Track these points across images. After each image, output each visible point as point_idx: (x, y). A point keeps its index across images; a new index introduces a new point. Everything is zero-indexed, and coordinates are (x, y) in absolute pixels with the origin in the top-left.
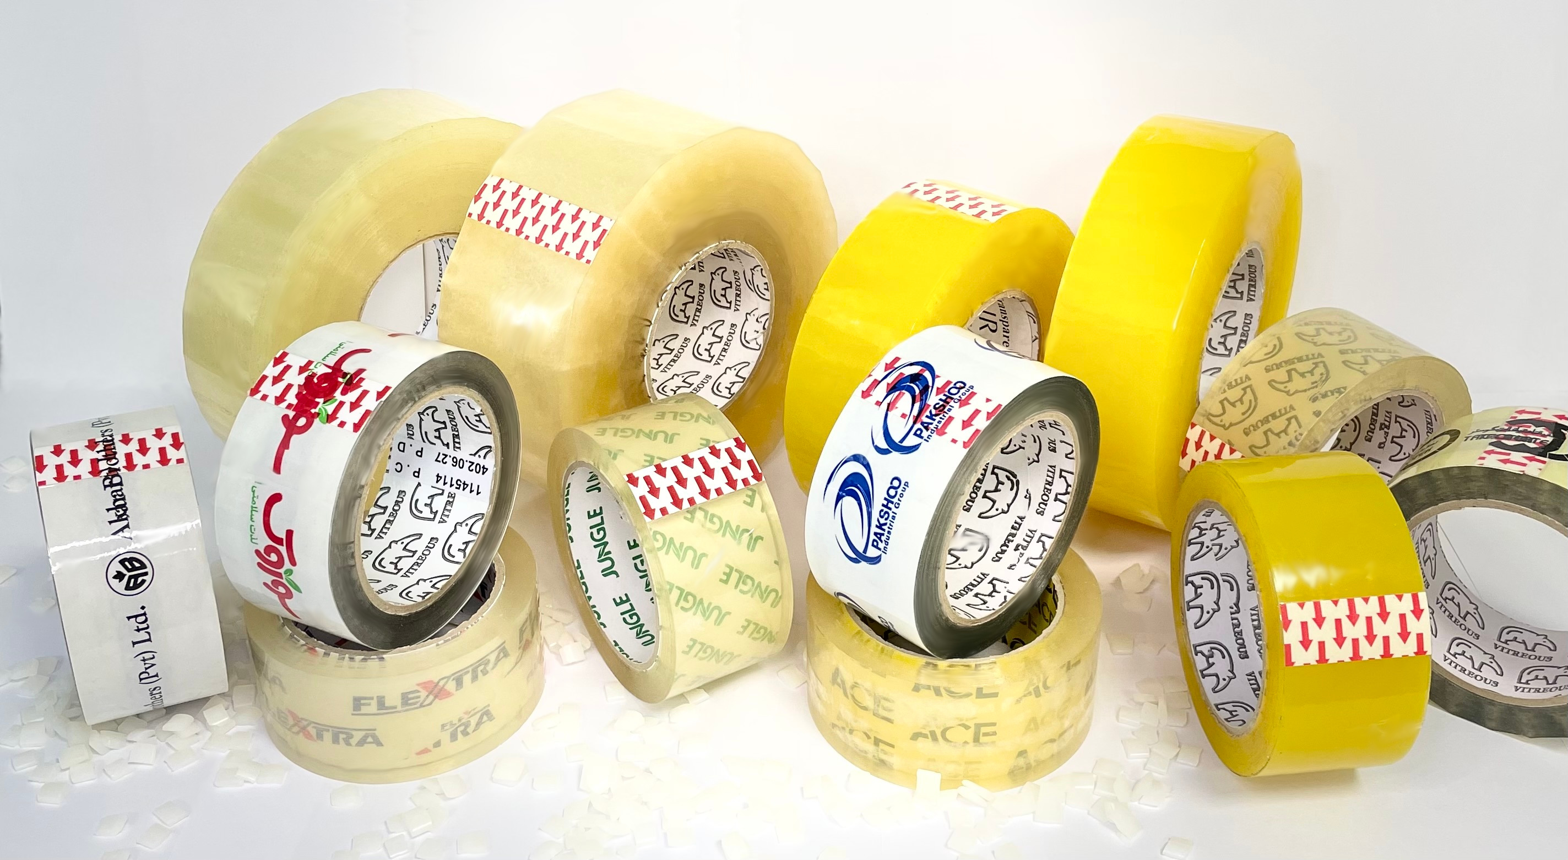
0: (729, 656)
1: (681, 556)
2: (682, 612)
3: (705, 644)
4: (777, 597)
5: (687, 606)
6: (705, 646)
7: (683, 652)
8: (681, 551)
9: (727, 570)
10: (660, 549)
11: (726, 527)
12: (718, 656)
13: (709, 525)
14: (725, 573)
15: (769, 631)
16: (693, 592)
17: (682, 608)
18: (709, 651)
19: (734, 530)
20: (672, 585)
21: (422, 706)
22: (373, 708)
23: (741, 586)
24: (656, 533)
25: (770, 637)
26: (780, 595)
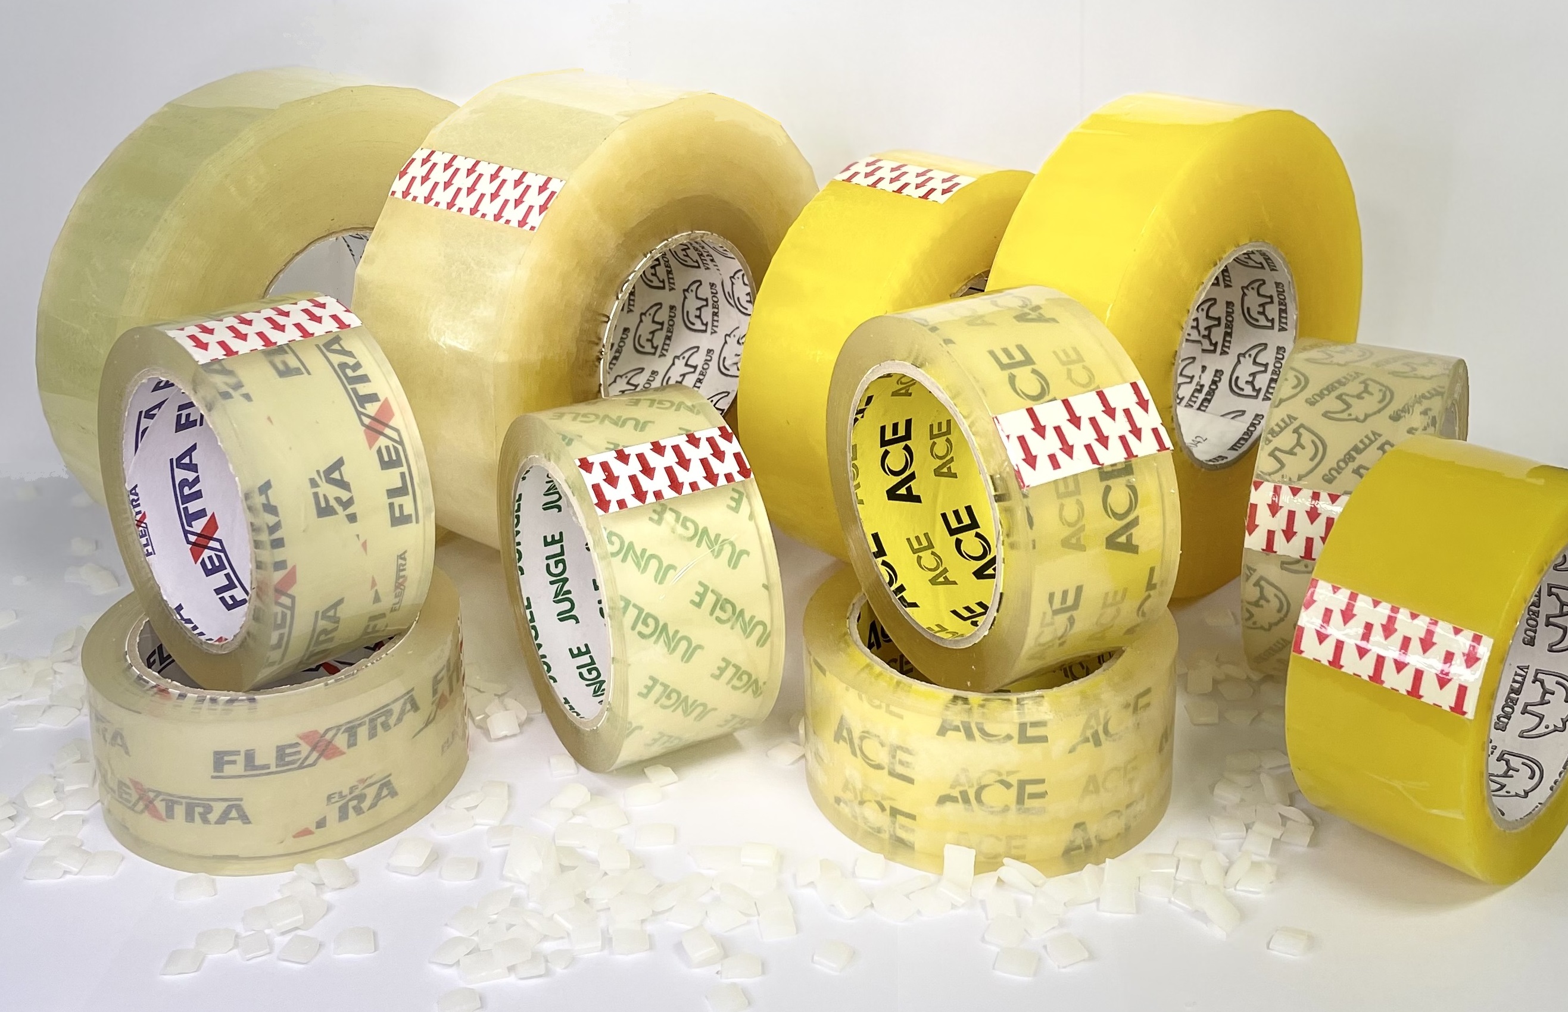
0: (700, 709)
1: (642, 566)
2: (639, 637)
3: (669, 686)
4: (764, 633)
5: (647, 631)
6: (669, 690)
7: (640, 694)
8: (643, 560)
9: (701, 590)
10: (614, 555)
11: (701, 535)
12: (686, 705)
13: (680, 530)
14: (697, 593)
15: (754, 678)
16: (653, 612)
17: (640, 634)
18: (674, 696)
19: (713, 539)
20: (628, 603)
21: (301, 767)
22: (239, 768)
23: (718, 612)
24: (611, 534)
25: (754, 685)
26: (769, 629)
